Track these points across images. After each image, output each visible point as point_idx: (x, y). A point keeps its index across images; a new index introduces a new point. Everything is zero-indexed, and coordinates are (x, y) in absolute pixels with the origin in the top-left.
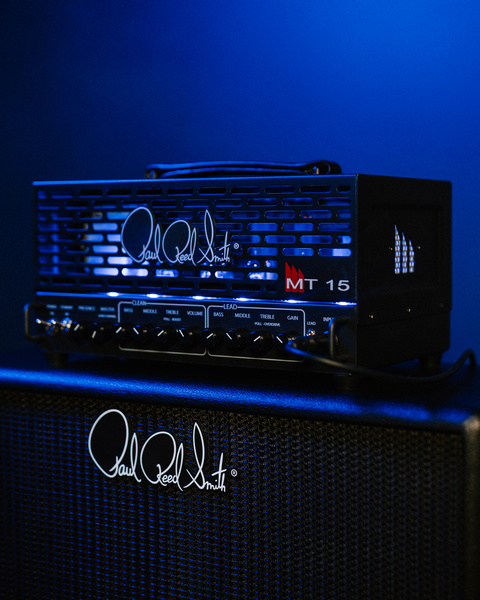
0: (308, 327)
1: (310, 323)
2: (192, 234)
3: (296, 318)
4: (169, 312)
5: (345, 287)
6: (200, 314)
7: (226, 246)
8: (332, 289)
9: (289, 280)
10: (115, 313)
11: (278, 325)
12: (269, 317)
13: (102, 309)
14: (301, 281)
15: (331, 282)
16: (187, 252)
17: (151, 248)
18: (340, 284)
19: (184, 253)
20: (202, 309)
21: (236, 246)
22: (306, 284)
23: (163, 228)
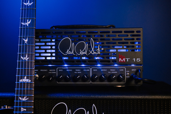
0: (127, 73)
1: (127, 71)
2: (86, 46)
3: (123, 70)
4: (77, 70)
5: (139, 60)
6: (89, 70)
7: (98, 49)
8: (134, 61)
9: (120, 59)
10: (56, 71)
11: (117, 72)
12: (113, 70)
13: (50, 70)
14: (124, 59)
15: (134, 59)
16: (84, 51)
17: (71, 50)
18: (137, 60)
19: (83, 52)
20: (89, 69)
21: (102, 49)
22: (126, 60)
23: (75, 44)
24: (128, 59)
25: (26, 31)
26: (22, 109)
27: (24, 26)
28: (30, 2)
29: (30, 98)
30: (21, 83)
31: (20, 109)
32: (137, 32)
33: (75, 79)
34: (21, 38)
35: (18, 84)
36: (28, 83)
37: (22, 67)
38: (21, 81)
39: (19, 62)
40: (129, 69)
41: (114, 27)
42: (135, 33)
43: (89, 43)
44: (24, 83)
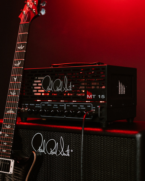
1: (93, 108)
2: (61, 83)
3: (90, 106)
4: (55, 105)
7: (70, 86)
8: (100, 98)
9: (88, 95)
10: (40, 106)
11: (85, 108)
12: (82, 106)
13: (36, 105)
14: (91, 95)
15: (100, 96)
17: (50, 87)
18: (102, 96)
20: (64, 104)
21: (73, 86)
22: (93, 97)
23: (53, 81)
24: (94, 95)
26: (6, 135)
27: (16, 66)
28: (22, 46)
30: (8, 114)
32: (102, 69)
33: (55, 113)
34: (12, 77)
36: (12, 114)
38: (8, 112)
43: (64, 81)
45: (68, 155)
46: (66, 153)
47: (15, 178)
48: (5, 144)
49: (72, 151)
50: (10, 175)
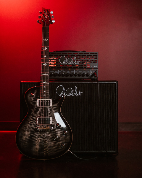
3: (89, 71)
6: (73, 71)
9: (88, 66)
12: (85, 71)
13: (55, 71)
17: (65, 62)
22: (91, 67)
23: (67, 59)
25: (45, 53)
26: (44, 87)
27: (44, 50)
28: (46, 39)
29: (47, 82)
30: (44, 75)
31: (43, 86)
32: (96, 54)
33: (67, 75)
34: (43, 55)
35: (42, 76)
36: (46, 76)
37: (44, 69)
38: (43, 74)
39: (42, 66)
40: (92, 71)
41: (85, 52)
42: (95, 54)
44: (45, 76)
45: (80, 95)
46: (78, 94)
47: (54, 108)
48: (45, 91)
49: (82, 92)
50: (50, 107)
